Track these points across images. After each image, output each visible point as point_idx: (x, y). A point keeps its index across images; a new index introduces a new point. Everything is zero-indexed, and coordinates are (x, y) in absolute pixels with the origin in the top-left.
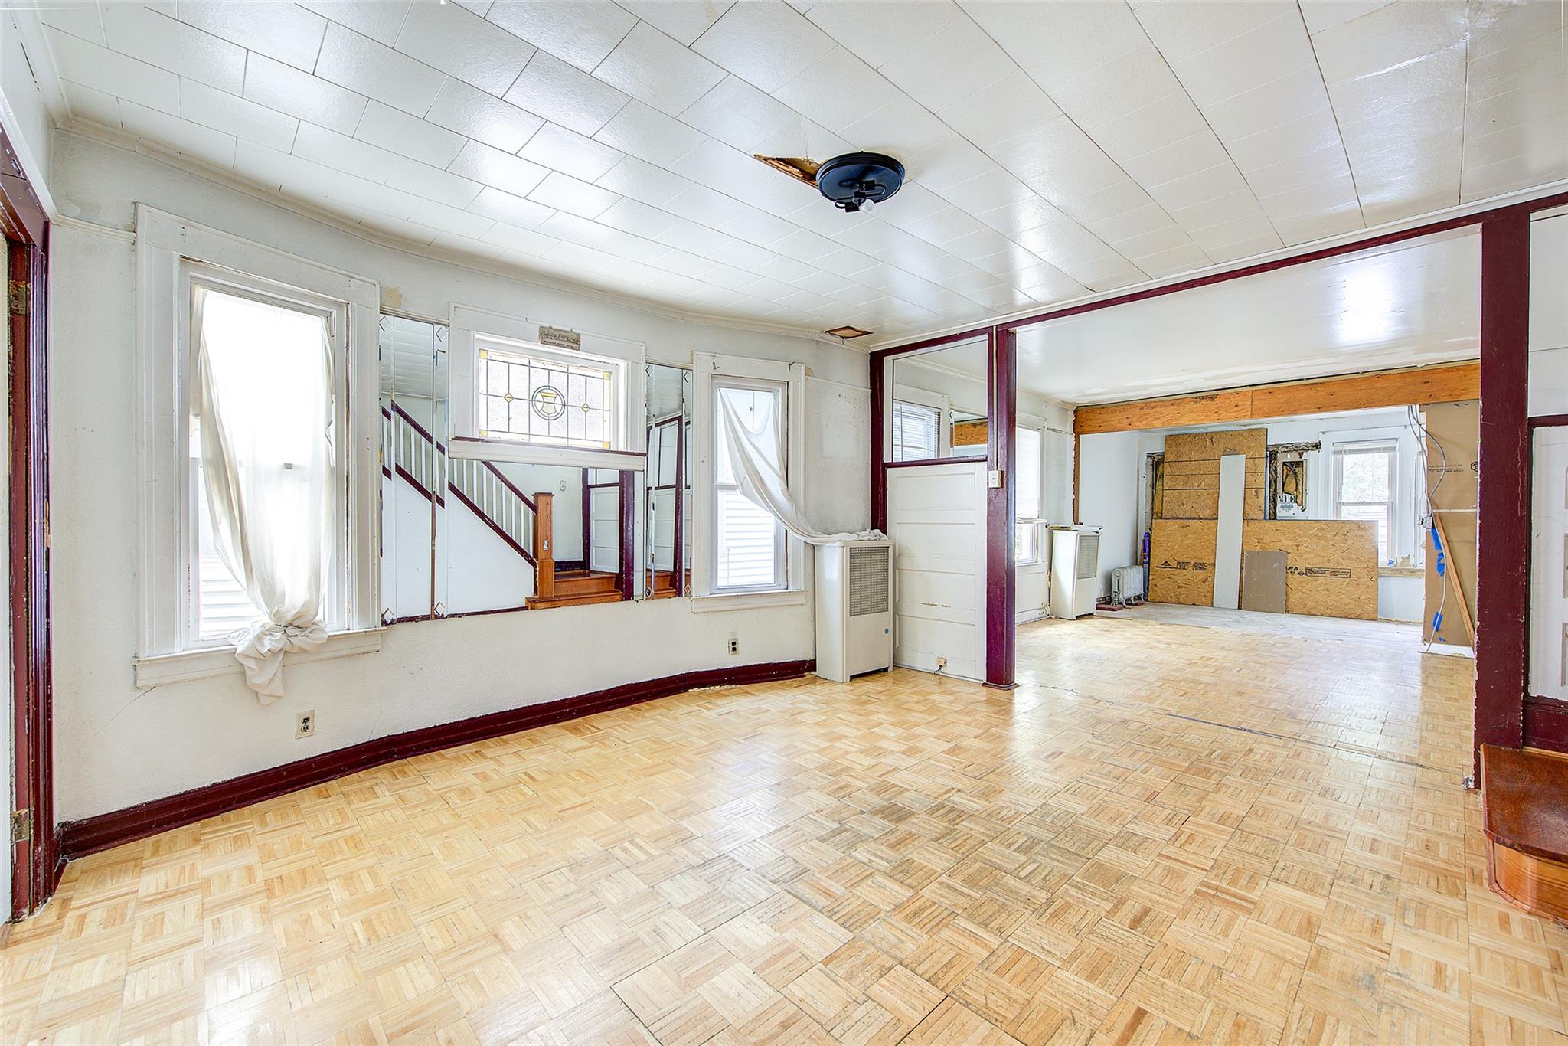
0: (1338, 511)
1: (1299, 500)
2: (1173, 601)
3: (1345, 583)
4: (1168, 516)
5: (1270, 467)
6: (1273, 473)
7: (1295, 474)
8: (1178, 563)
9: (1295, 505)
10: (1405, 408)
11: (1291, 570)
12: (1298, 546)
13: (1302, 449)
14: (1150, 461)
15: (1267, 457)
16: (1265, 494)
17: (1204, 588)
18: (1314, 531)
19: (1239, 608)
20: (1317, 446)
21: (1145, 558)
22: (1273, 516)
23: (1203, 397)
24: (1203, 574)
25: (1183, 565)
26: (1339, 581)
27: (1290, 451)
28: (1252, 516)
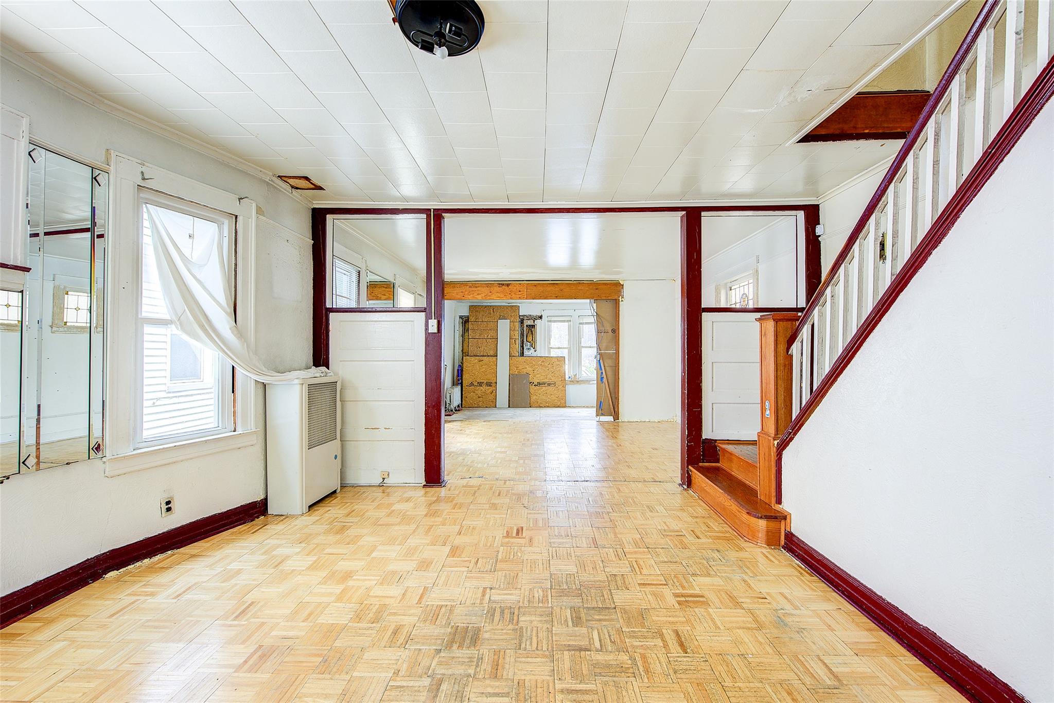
0: (549, 352)
1: (533, 346)
2: (476, 406)
3: (553, 389)
4: (472, 355)
5: (521, 327)
6: (522, 331)
7: (532, 332)
8: (478, 383)
9: (532, 348)
10: (588, 301)
11: (531, 384)
12: (534, 371)
13: (535, 319)
14: (461, 320)
15: (519, 322)
16: (518, 342)
17: (491, 397)
18: (540, 362)
19: (509, 407)
20: (541, 317)
21: (458, 381)
22: (522, 354)
23: (503, 284)
24: (491, 389)
25: (480, 384)
26: (551, 388)
27: (529, 319)
28: (513, 354)
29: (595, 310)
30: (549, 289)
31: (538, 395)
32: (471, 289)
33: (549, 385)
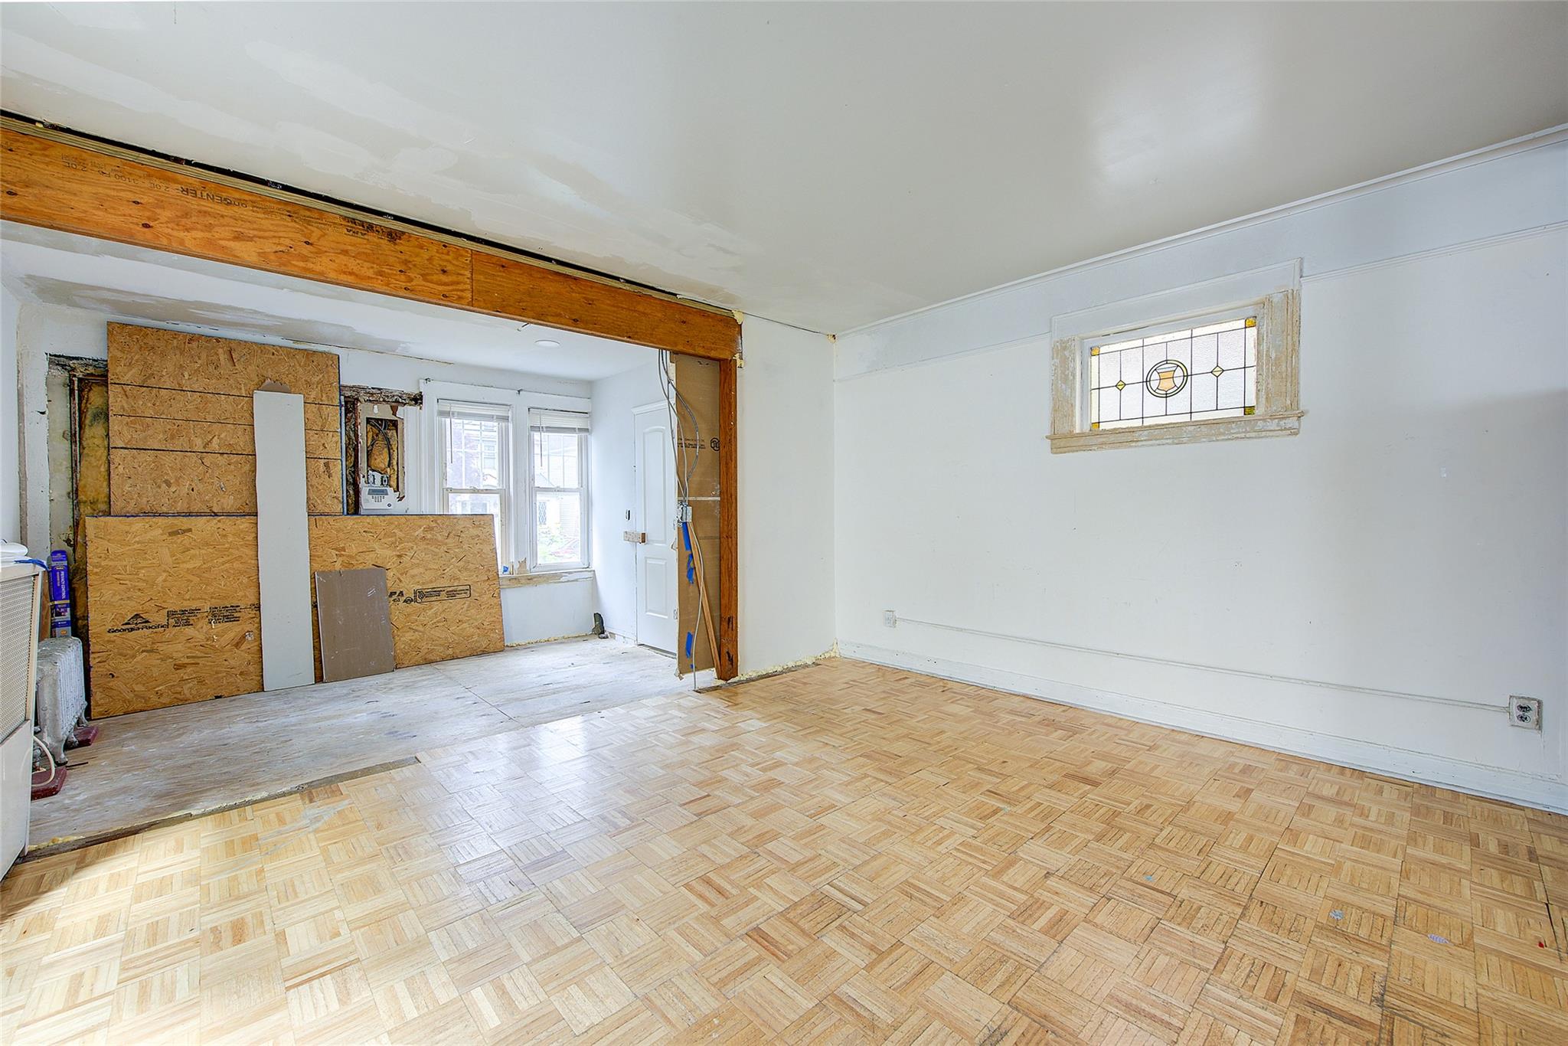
0: (445, 502)
1: (394, 480)
2: (165, 700)
3: (465, 606)
4: (127, 509)
5: (345, 423)
6: (352, 434)
7: (388, 440)
8: (170, 614)
9: (388, 489)
10: (653, 352)
11: (394, 597)
12: (400, 556)
13: (397, 401)
14: (61, 375)
15: (341, 406)
16: (339, 470)
17: (239, 658)
19: (319, 679)
20: (417, 400)
21: (58, 614)
22: (354, 508)
24: (233, 630)
25: (183, 618)
26: (457, 605)
27: (377, 402)
28: (321, 508)
29: (674, 382)
30: (551, 287)
31: (421, 628)
32: (194, 203)
33: (452, 594)
